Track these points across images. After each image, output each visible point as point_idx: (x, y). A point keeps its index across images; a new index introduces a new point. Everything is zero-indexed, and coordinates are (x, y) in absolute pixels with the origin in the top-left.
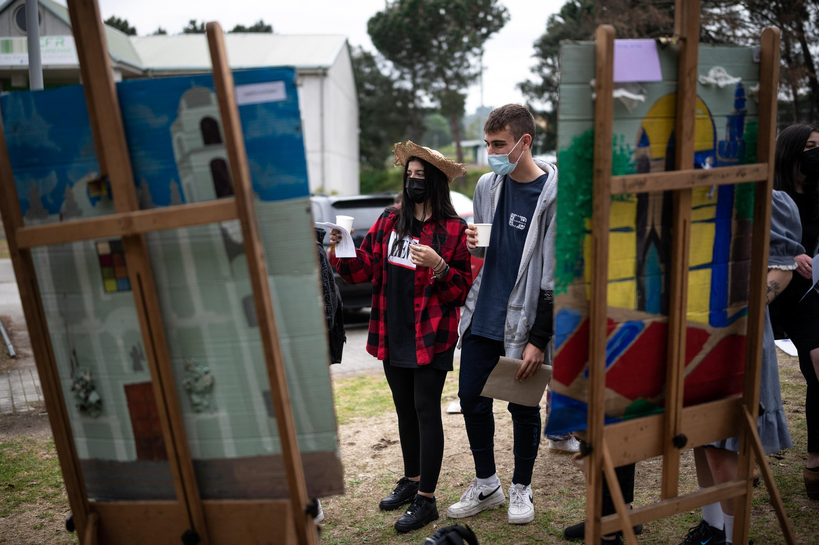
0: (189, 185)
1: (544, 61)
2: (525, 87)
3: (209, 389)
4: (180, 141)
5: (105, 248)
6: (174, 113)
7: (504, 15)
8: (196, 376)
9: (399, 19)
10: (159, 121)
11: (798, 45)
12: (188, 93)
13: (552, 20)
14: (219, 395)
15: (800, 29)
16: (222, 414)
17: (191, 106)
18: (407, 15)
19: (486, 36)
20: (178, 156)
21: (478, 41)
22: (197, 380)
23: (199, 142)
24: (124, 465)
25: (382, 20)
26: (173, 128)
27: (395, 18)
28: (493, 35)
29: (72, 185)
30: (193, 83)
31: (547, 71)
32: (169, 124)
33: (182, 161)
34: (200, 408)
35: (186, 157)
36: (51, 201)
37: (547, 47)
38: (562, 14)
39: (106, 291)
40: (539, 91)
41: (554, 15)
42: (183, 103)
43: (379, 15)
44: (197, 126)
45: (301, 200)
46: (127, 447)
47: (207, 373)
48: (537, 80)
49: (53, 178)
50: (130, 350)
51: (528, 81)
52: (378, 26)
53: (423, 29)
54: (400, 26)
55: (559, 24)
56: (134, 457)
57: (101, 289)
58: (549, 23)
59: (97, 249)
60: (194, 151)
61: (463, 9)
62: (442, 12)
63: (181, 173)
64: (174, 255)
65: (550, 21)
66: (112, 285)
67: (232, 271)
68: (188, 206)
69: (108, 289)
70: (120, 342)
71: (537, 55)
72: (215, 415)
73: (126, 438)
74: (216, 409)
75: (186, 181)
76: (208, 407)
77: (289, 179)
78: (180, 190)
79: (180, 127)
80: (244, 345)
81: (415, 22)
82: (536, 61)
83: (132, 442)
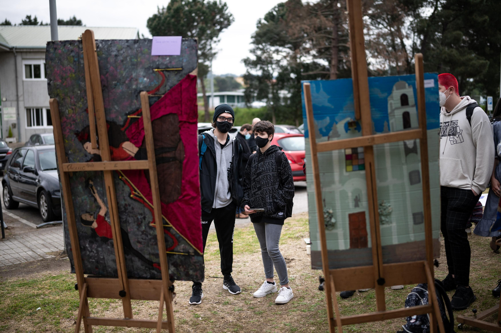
0: (392, 123)
1: (257, 46)
2: (247, 62)
3: (389, 214)
4: (391, 104)
5: (349, 152)
6: (390, 92)
7: (231, 18)
8: (385, 208)
9: (168, 19)
10: (382, 95)
11: (399, 40)
12: (397, 83)
13: (260, 22)
14: (393, 217)
15: (399, 30)
16: (394, 225)
17: (397, 89)
18: (173, 17)
19: (220, 30)
20: (389, 111)
21: (216, 34)
22: (385, 209)
23: (399, 105)
24: (343, 251)
25: (157, 19)
26: (389, 99)
27: (166, 18)
28: (224, 30)
29: (337, 123)
30: (399, 79)
31: (259, 53)
32: (387, 97)
33: (391, 113)
34: (384, 222)
35: (393, 111)
36: (324, 130)
37: (259, 38)
38: (266, 19)
39: (346, 171)
40: (254, 64)
41: (260, 19)
42: (394, 88)
43: (155, 16)
44: (399, 98)
45: (437, 129)
46: (345, 243)
47: (389, 206)
48: (253, 58)
49: (328, 120)
50: (354, 197)
51: (248, 58)
52: (155, 23)
53: (183, 26)
54: (169, 23)
55: (265, 25)
56: (348, 247)
57: (344, 170)
58: (257, 24)
59: (345, 152)
60: (397, 108)
61: (207, 14)
62: (193, 15)
63: (390, 118)
64: (382, 154)
65: (258, 22)
66: (350, 168)
67: (406, 160)
68: (392, 133)
69: (348, 170)
70: (350, 194)
71: (253, 43)
72: (391, 225)
73: (345, 239)
74: (391, 223)
75: (391, 121)
76: (387, 222)
77: (432, 121)
78: (389, 125)
79: (392, 98)
80: (408, 193)
81: (179, 21)
82: (253, 46)
83: (348, 241)
